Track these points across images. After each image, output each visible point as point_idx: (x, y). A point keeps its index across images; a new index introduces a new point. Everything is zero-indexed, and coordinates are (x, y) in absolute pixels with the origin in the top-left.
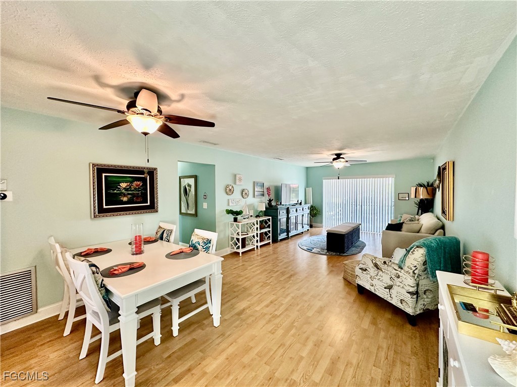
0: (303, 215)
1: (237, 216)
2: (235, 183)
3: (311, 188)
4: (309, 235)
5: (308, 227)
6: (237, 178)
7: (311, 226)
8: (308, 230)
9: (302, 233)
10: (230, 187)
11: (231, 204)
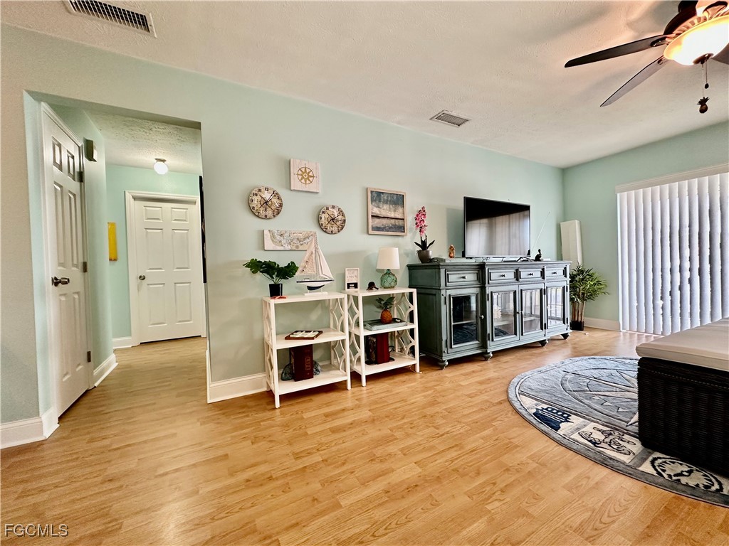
0: (543, 292)
1: (282, 281)
2: (289, 186)
3: (577, 222)
4: (568, 351)
5: (565, 328)
6: (294, 170)
7: (577, 326)
8: (565, 336)
9: (543, 343)
10: (267, 196)
11: (269, 244)
